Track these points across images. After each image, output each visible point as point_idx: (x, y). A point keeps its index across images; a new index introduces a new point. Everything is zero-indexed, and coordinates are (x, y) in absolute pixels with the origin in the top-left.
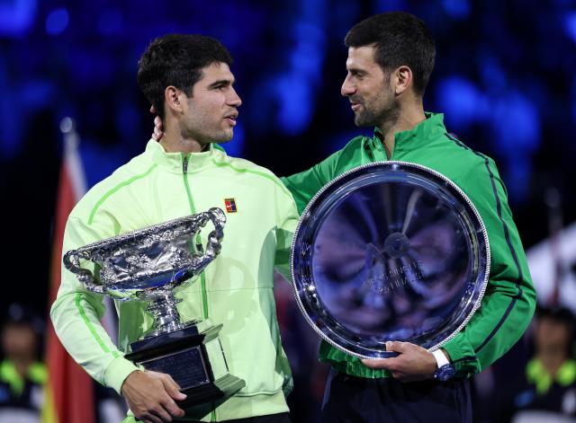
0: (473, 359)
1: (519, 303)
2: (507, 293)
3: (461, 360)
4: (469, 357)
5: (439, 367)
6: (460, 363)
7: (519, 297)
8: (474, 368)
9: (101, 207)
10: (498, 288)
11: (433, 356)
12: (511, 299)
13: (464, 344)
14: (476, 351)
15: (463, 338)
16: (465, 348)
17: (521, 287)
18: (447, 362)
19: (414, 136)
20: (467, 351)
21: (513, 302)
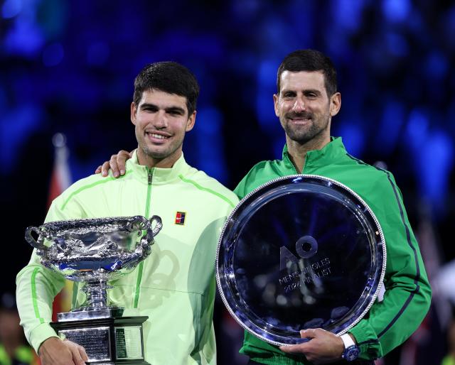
0: (375, 342)
1: (416, 297)
2: (407, 288)
3: (365, 342)
4: (372, 341)
5: (346, 347)
6: (364, 345)
7: (416, 292)
8: (376, 350)
9: (74, 197)
10: (399, 284)
11: (341, 339)
12: (410, 293)
13: (368, 329)
14: (379, 336)
15: (367, 324)
16: (369, 332)
17: (419, 283)
18: (353, 343)
19: (323, 155)
20: (370, 335)
21: (412, 296)
